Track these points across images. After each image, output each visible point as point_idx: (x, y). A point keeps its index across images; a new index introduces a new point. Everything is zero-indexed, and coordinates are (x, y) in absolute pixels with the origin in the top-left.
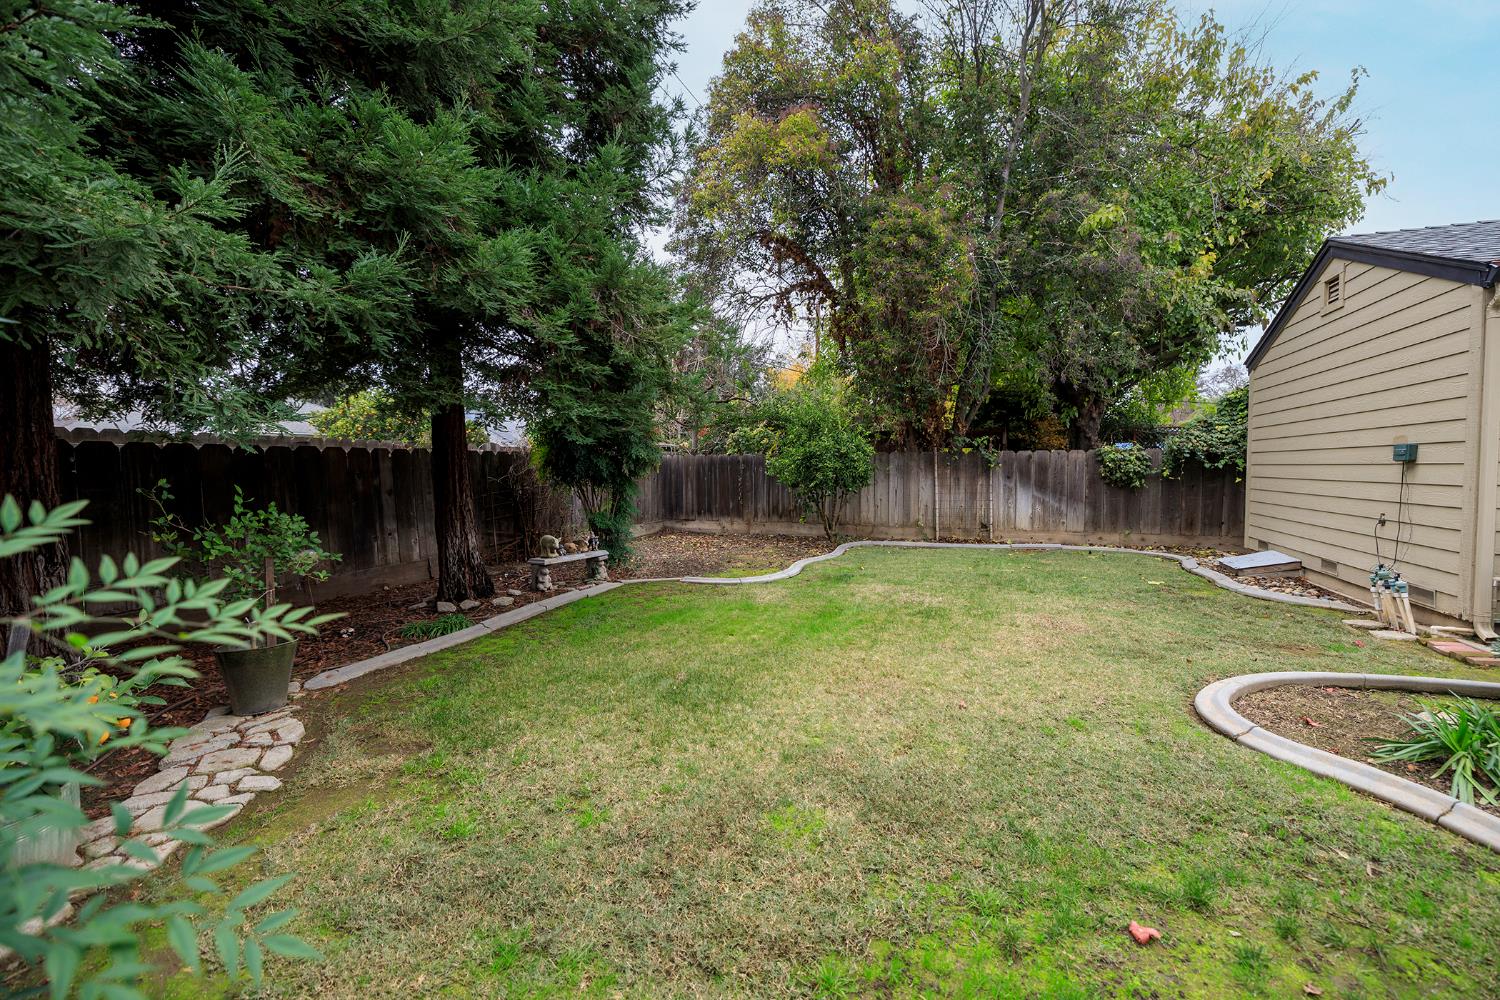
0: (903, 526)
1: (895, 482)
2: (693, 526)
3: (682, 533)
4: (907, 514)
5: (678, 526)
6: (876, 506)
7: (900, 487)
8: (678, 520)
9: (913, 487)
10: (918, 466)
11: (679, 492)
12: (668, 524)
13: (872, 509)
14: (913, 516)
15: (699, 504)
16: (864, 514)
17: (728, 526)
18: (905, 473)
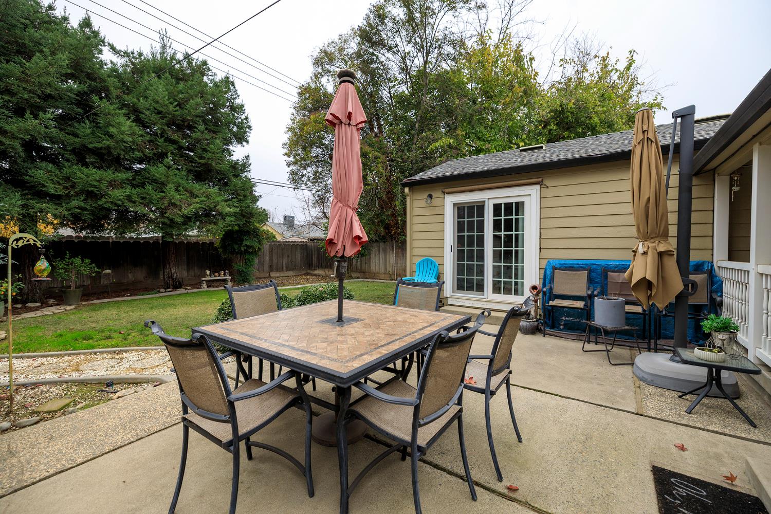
0: (385, 274)
1: (382, 255)
2: (316, 272)
3: (312, 275)
4: (386, 269)
5: (311, 272)
6: (375, 265)
7: (384, 257)
8: (312, 270)
9: (388, 256)
10: (390, 248)
11: (312, 258)
12: (309, 271)
13: (374, 266)
14: (388, 269)
15: (319, 264)
16: (371, 268)
17: (327, 272)
18: (385, 251)
